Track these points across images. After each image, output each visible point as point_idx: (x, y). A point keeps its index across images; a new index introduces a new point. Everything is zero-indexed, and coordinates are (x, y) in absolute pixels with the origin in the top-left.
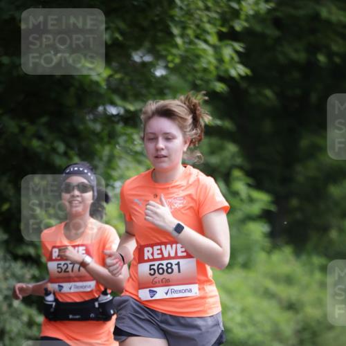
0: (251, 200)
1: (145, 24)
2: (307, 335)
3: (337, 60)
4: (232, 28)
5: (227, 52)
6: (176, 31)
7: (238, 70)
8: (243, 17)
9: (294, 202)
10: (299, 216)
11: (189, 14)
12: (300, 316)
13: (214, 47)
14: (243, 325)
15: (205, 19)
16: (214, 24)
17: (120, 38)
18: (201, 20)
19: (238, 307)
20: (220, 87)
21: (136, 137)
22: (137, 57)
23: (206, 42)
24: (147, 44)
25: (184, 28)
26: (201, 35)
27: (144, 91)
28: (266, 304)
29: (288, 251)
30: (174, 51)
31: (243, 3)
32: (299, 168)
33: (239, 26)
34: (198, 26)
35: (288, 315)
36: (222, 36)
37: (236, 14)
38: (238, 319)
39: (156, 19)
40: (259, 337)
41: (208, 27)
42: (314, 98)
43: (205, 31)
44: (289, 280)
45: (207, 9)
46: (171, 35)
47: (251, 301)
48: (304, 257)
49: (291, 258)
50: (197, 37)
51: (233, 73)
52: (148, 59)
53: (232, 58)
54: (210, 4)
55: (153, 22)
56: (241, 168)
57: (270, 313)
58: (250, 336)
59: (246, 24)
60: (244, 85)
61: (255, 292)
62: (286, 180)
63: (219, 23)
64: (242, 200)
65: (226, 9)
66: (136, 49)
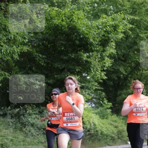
0: (108, 105)
1: (86, 68)
2: (119, 133)
3: (125, 76)
4: (104, 69)
5: (103, 74)
6: (92, 69)
7: (105, 78)
8: (106, 67)
9: (117, 105)
10: (118, 108)
11: (95, 66)
12: (118, 129)
13: (100, 73)
14: (106, 131)
15: (98, 67)
16: (100, 68)
17: (80, 70)
18: (97, 67)
19: (105, 127)
20: (101, 81)
21: (84, 91)
22: (84, 75)
23: (98, 72)
24: (86, 72)
25: (94, 69)
26: (97, 70)
27: (85, 82)
28: (111, 126)
29: (115, 115)
30: (92, 74)
31: (106, 64)
32: (117, 98)
33: (105, 69)
34: (97, 68)
35: (115, 128)
36: (101, 71)
37: (104, 66)
38: (105, 130)
39: (88, 67)
40: (109, 133)
41: (99, 69)
42: (120, 84)
43: (98, 70)
44: (116, 121)
45: (98, 65)
46: (91, 70)
47: (108, 126)
48: (119, 117)
49: (116, 117)
50: (96, 71)
51: (104, 78)
52: (86, 75)
53: (103, 75)
54: (99, 64)
55: (87, 68)
56: (106, 98)
57: (112, 128)
58: (108, 133)
59: (106, 69)
60: (106, 80)
61: (109, 124)
62: (115, 100)
63: (101, 68)
64: (106, 105)
65: (102, 65)
66: (84, 73)
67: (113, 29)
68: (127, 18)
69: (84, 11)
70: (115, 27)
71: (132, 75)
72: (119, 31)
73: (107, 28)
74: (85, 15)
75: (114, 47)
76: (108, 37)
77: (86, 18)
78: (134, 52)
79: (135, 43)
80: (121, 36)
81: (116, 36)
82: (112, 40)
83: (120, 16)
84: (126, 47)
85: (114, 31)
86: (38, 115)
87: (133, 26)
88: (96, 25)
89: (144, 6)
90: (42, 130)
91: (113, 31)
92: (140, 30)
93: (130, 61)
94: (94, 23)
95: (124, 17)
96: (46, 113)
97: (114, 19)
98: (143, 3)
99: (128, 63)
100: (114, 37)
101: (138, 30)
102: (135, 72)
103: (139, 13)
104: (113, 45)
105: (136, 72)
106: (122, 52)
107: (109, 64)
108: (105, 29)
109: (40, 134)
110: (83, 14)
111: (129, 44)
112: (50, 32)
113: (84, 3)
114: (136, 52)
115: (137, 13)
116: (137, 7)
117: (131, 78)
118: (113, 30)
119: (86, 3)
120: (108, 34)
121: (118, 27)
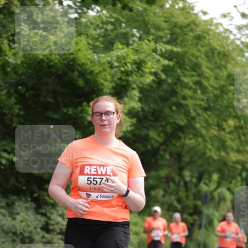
67: (137, 67)
68: (161, 50)
69: (88, 37)
70: (139, 65)
71: (167, 146)
72: (147, 70)
73: (126, 67)
74: (89, 44)
75: (137, 99)
76: (127, 81)
77: (91, 49)
78: (170, 108)
79: (174, 93)
80: (149, 79)
81: (141, 79)
82: (134, 86)
83: (148, 45)
84: (157, 99)
85: (138, 72)
86: (5, 209)
87: (171, 63)
88: (108, 60)
89: (192, 30)
90: (11, 235)
91: (135, 71)
92: (183, 70)
93: (164, 123)
94: (104, 58)
95: (156, 47)
96: (19, 206)
97: (137, 51)
98: (189, 25)
99: (161, 126)
100: (138, 82)
101: (179, 71)
102: (171, 142)
103: (182, 41)
104: (135, 95)
105: (174, 142)
106: (151, 108)
107: (127, 127)
108: (123, 69)
109: (6, 241)
110: (86, 43)
111: (162, 94)
112: (30, 71)
113: (89, 24)
114: (174, 108)
115: (179, 42)
116: (179, 31)
117: (165, 151)
118: (136, 69)
119: (92, 24)
120: (128, 75)
121: (145, 65)
